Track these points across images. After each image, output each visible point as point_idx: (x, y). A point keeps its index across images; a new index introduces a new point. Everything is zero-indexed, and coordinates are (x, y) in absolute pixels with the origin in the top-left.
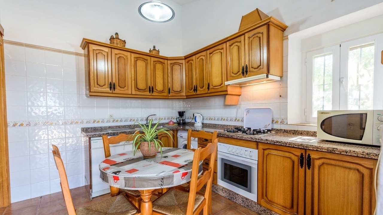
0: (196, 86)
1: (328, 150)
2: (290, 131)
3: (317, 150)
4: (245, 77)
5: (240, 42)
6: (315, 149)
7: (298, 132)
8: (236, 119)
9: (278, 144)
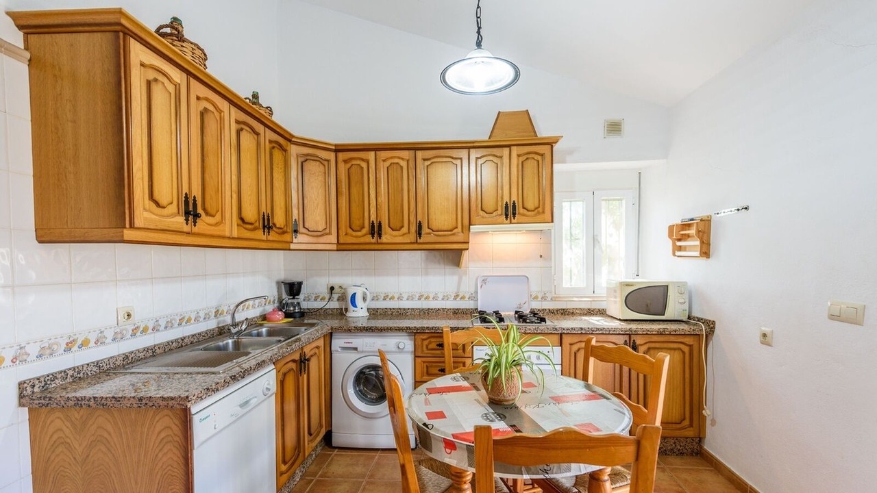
0: (380, 223)
1: (658, 331)
2: (557, 311)
3: (647, 334)
4: (511, 223)
5: (501, 157)
6: (645, 333)
7: (569, 312)
8: (458, 296)
9: (597, 332)
